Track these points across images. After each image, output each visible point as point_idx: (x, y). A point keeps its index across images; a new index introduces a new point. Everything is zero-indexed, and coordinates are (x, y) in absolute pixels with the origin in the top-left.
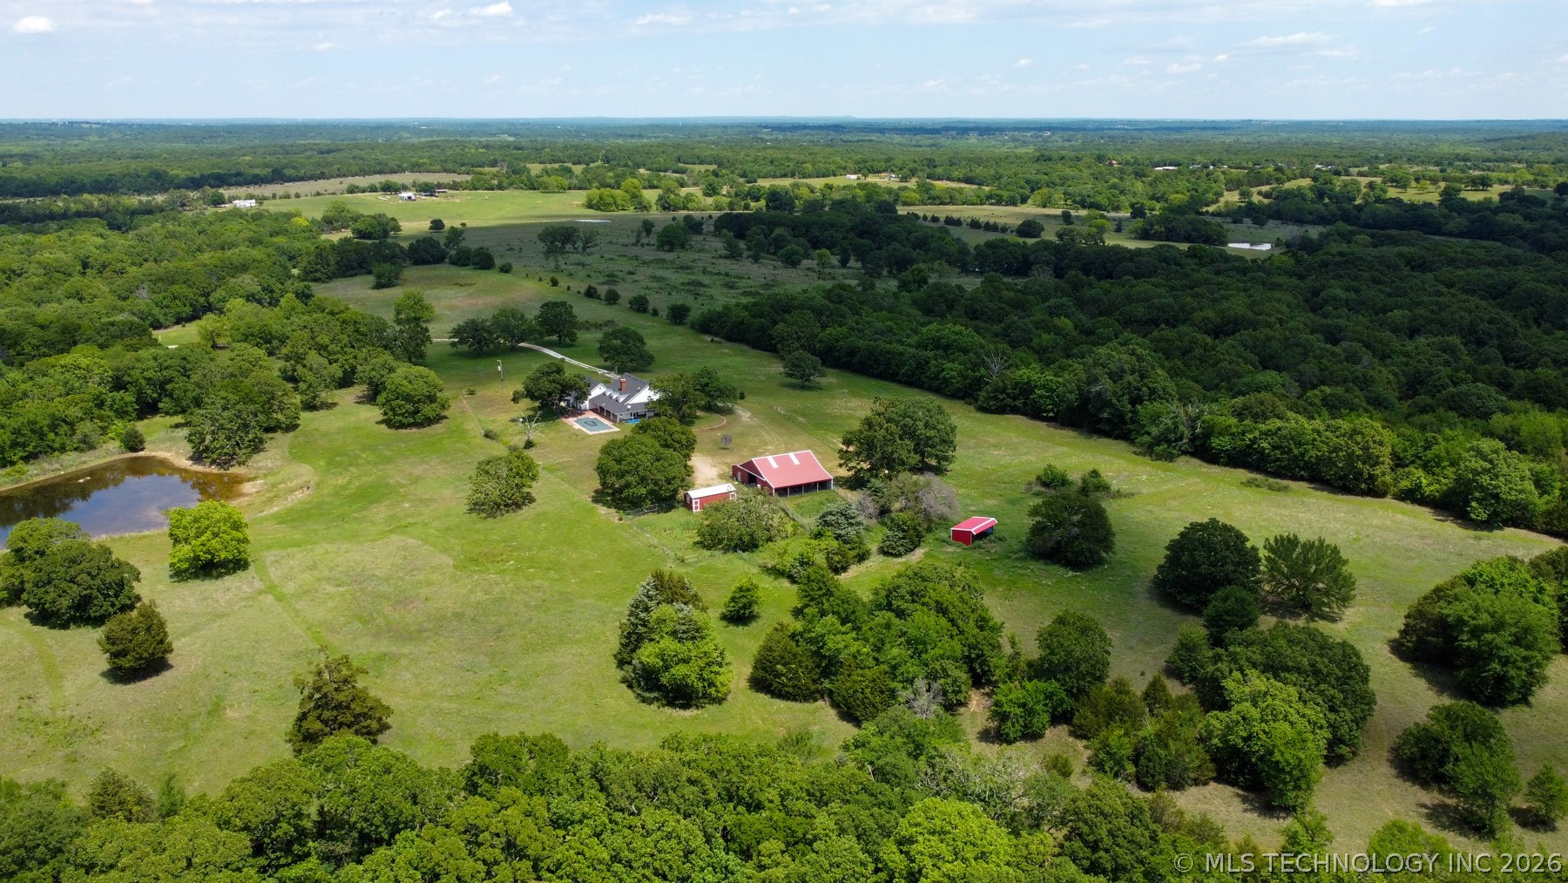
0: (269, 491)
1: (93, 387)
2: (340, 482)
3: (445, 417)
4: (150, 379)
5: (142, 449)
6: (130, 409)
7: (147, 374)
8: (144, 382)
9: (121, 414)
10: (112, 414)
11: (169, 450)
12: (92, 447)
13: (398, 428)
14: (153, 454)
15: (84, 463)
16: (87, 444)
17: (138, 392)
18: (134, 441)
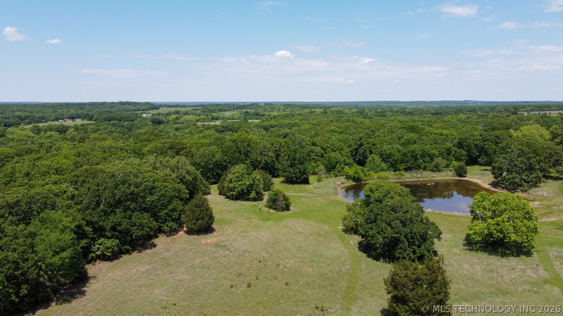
1: (448, 145)
4: (477, 145)
5: (465, 177)
6: (463, 158)
7: (477, 142)
8: (473, 145)
9: (458, 159)
10: (453, 159)
11: (479, 180)
12: (439, 171)
14: (470, 180)
15: (434, 177)
16: (437, 169)
17: (469, 151)
18: (461, 171)
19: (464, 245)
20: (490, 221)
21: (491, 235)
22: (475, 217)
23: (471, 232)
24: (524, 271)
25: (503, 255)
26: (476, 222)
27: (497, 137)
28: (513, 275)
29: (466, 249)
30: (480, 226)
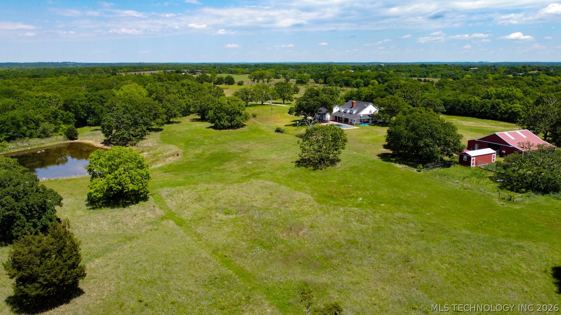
0: (152, 158)
1: (53, 108)
2: (197, 152)
3: (245, 125)
4: (83, 106)
5: (77, 139)
6: (71, 120)
7: (83, 103)
8: (79, 107)
9: (66, 122)
10: (62, 122)
11: (91, 140)
12: (47, 136)
13: (220, 129)
14: (82, 141)
15: (43, 144)
16: (45, 134)
17: (76, 113)
18: (72, 134)
19: (87, 205)
20: (109, 176)
21: (110, 189)
22: (94, 176)
23: (92, 191)
24: (144, 214)
25: (125, 205)
26: (95, 180)
27: (101, 96)
28: (136, 220)
29: (90, 209)
30: (100, 183)
